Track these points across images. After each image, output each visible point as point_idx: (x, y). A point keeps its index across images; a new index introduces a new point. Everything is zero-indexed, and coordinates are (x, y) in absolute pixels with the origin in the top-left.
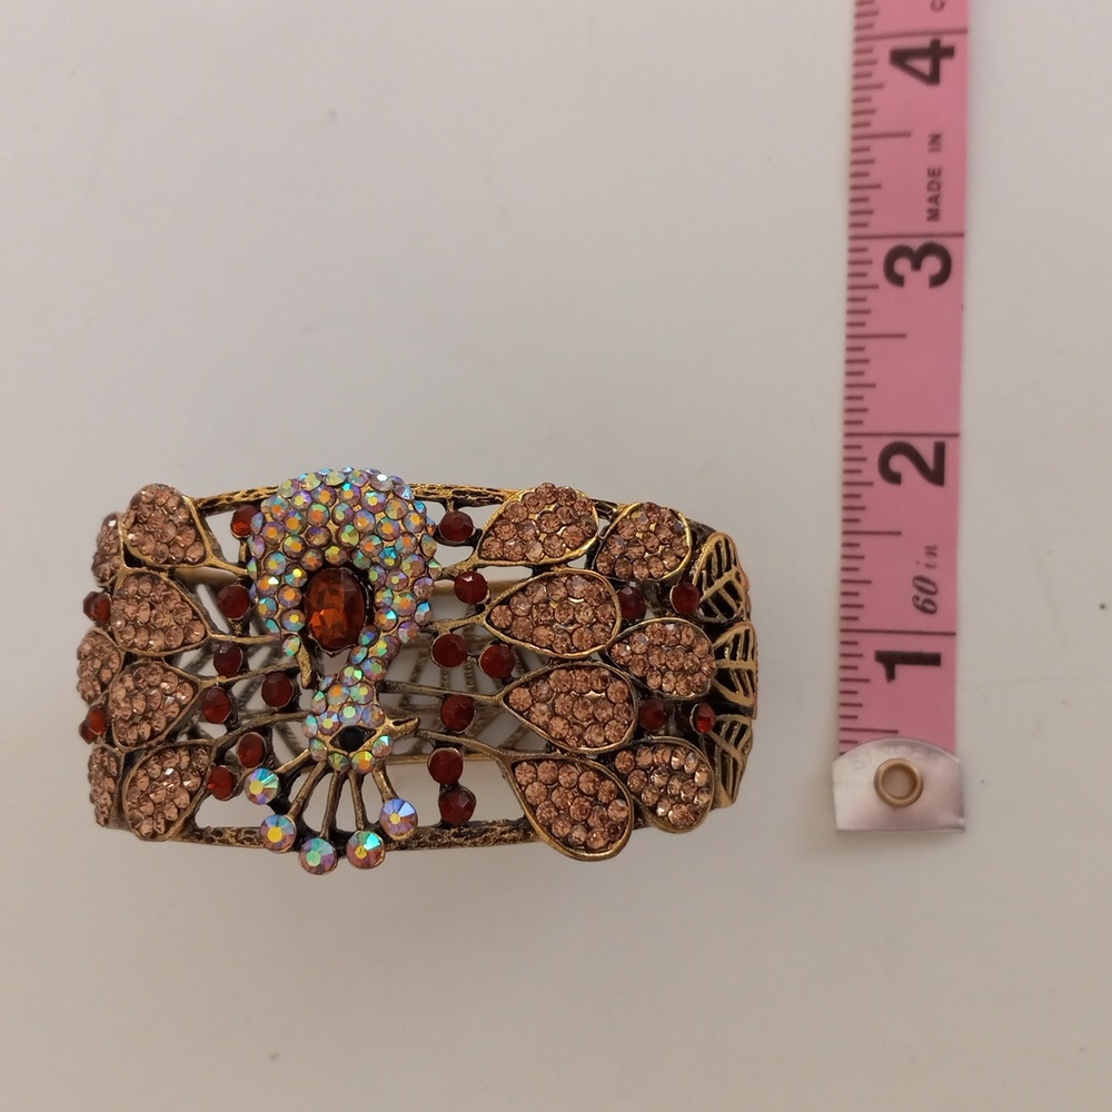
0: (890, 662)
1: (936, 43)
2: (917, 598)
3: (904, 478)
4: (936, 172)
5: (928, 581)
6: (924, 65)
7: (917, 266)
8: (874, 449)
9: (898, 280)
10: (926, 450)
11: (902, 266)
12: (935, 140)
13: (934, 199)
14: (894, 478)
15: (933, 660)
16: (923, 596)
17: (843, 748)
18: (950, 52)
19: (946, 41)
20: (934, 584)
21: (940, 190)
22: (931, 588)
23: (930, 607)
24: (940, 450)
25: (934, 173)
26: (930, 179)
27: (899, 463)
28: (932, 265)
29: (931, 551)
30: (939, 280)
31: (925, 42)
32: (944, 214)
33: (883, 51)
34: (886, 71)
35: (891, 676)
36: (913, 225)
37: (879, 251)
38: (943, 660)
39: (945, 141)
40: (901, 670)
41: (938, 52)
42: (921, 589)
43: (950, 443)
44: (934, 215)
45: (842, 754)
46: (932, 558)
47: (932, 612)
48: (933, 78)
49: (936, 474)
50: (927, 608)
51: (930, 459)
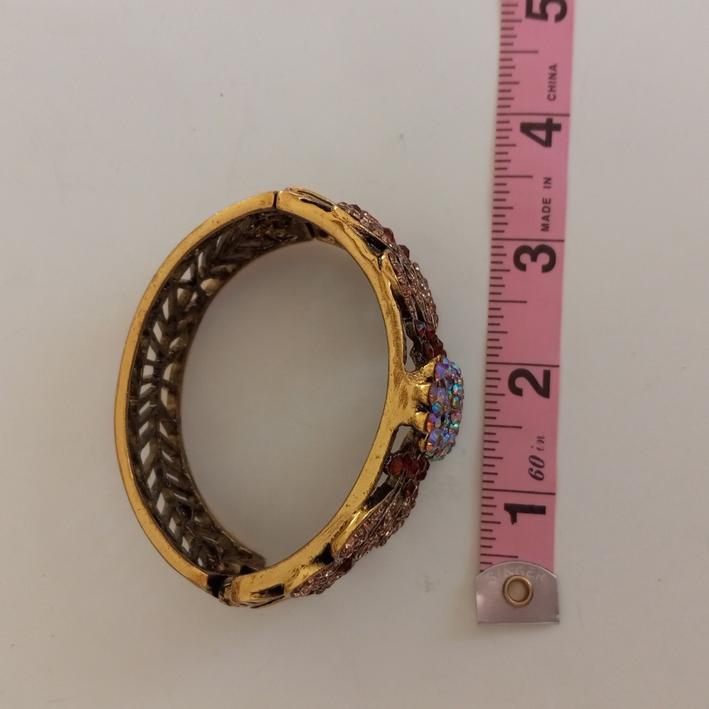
0: (514, 511)
1: (550, 121)
2: (531, 470)
3: (524, 392)
4: (548, 201)
5: (538, 459)
6: (542, 134)
7: (534, 259)
8: (505, 372)
9: (522, 267)
10: (538, 375)
11: (525, 258)
12: (548, 181)
13: (547, 218)
14: (519, 392)
15: (541, 510)
16: (535, 469)
17: (483, 567)
18: (558, 127)
19: (556, 120)
20: (542, 461)
21: (549, 212)
22: (541, 464)
23: (540, 476)
24: (547, 375)
25: (546, 202)
26: (544, 205)
27: (521, 382)
28: (544, 259)
29: (541, 440)
30: (547, 268)
31: (543, 120)
32: (551, 227)
33: (516, 123)
34: (517, 136)
35: (514, 520)
36: (533, 233)
37: (511, 249)
38: (547, 511)
39: (553, 182)
40: (520, 516)
41: (551, 127)
42: (534, 464)
43: (553, 371)
44: (546, 228)
45: (482, 571)
46: (542, 444)
47: (541, 479)
48: (547, 143)
49: (544, 390)
50: (538, 477)
51: (541, 382)
